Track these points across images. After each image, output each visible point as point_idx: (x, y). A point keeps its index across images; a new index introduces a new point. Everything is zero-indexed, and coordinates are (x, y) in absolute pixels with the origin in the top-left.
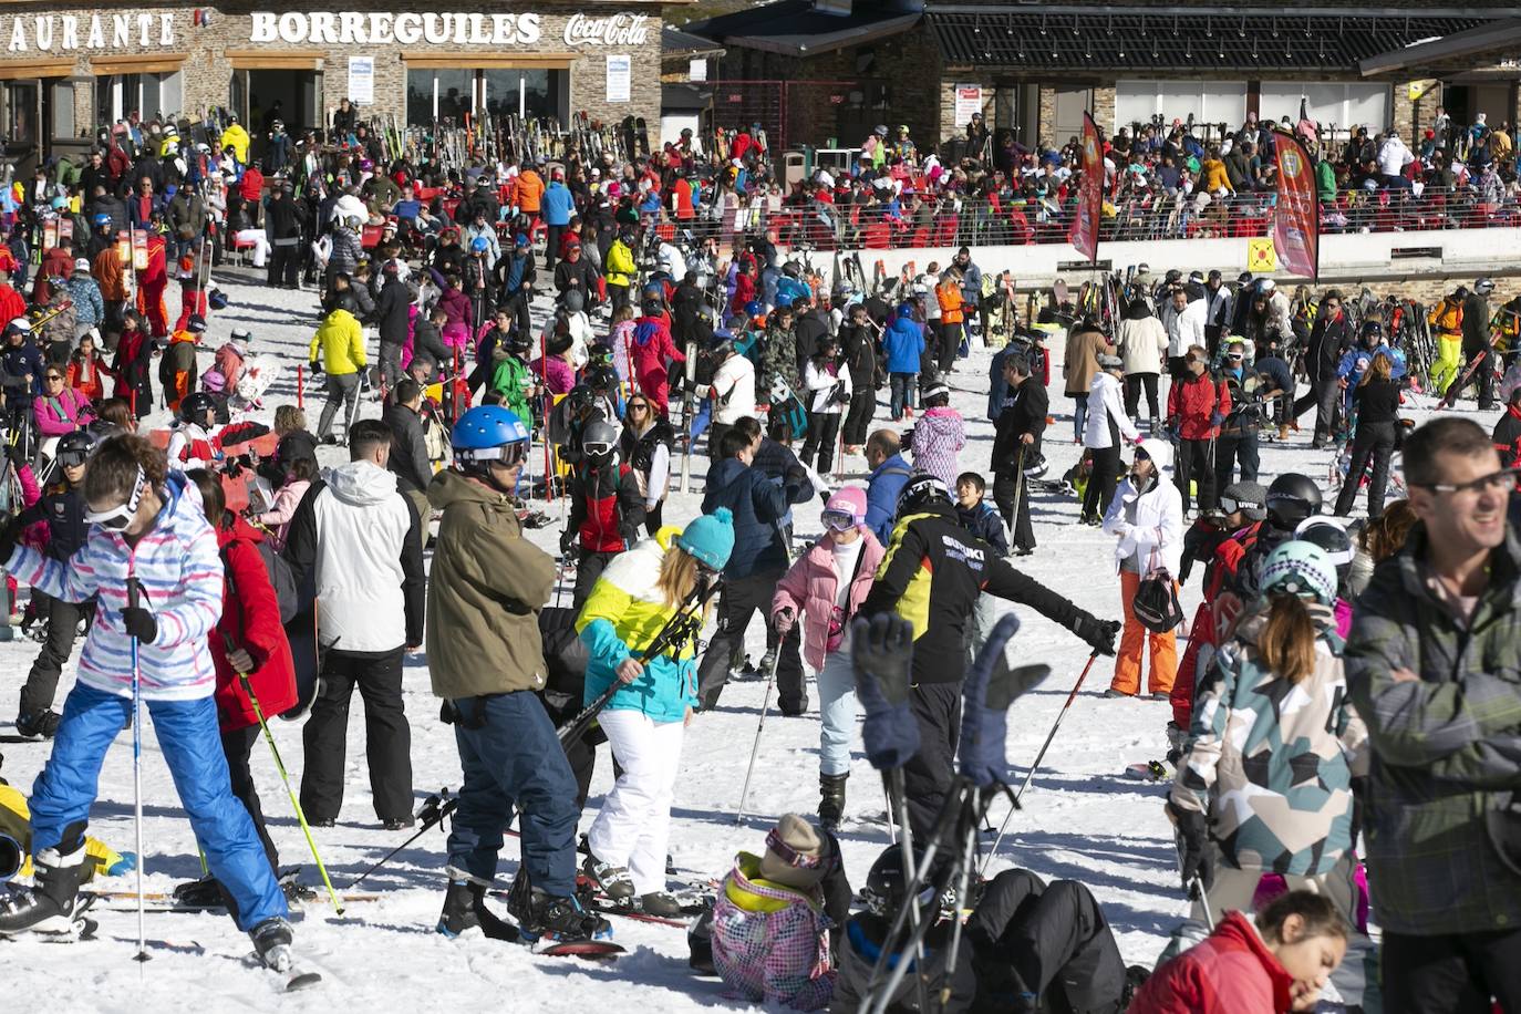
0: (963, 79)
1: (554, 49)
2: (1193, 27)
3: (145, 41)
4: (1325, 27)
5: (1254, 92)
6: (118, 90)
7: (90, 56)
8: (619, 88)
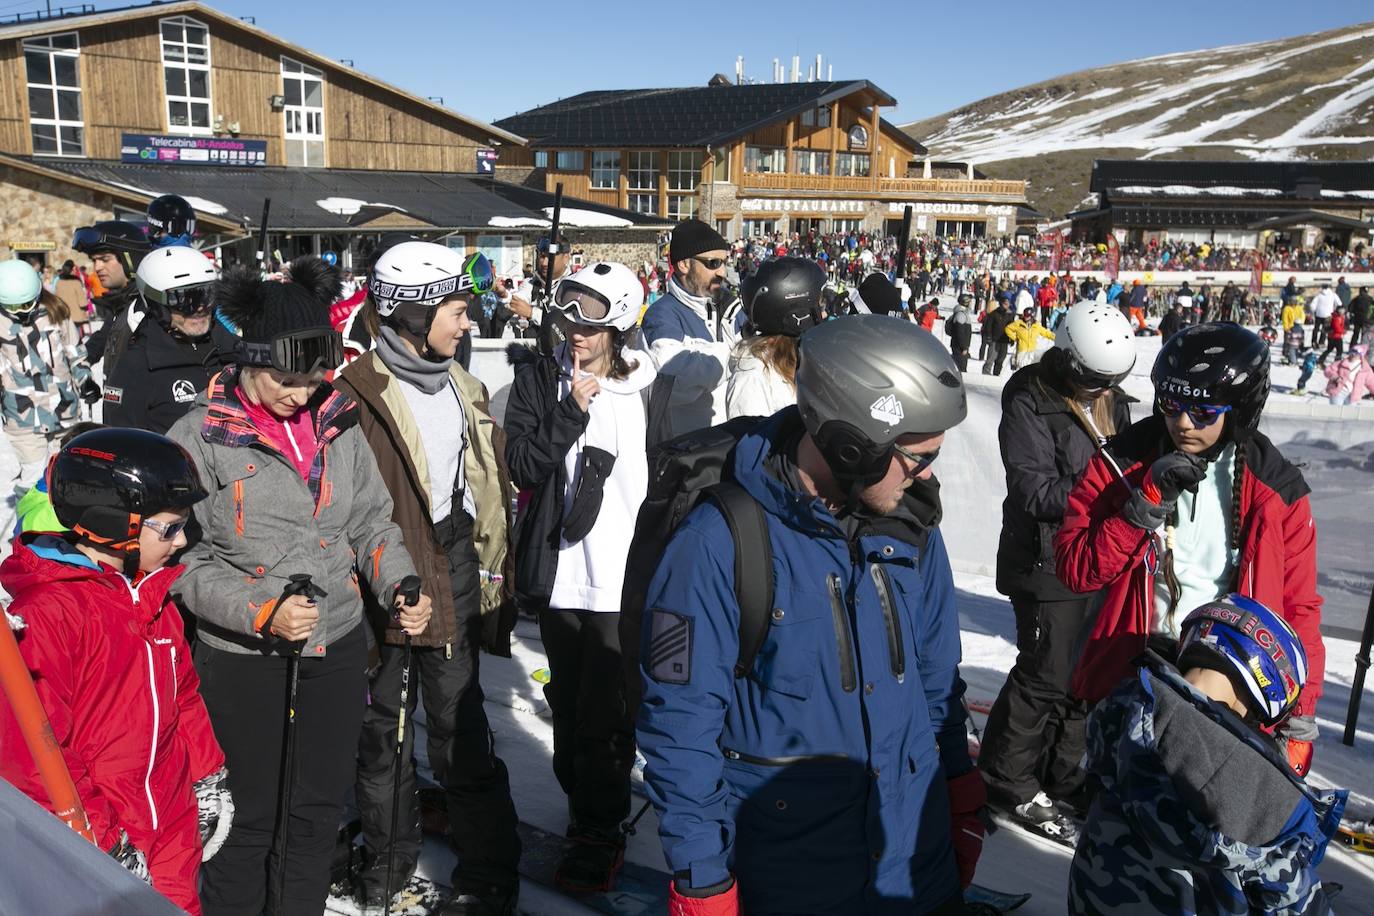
0: (1120, 228)
1: (981, 215)
2: (1196, 214)
3: (852, 209)
4: (1240, 215)
5: (1213, 233)
6: (844, 223)
7: (832, 213)
8: (1002, 227)
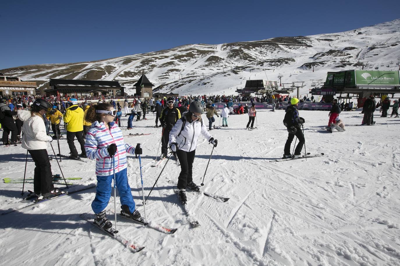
0: (60, 93)
1: (25, 90)
4: (85, 90)
5: (81, 93)
8: (32, 93)
